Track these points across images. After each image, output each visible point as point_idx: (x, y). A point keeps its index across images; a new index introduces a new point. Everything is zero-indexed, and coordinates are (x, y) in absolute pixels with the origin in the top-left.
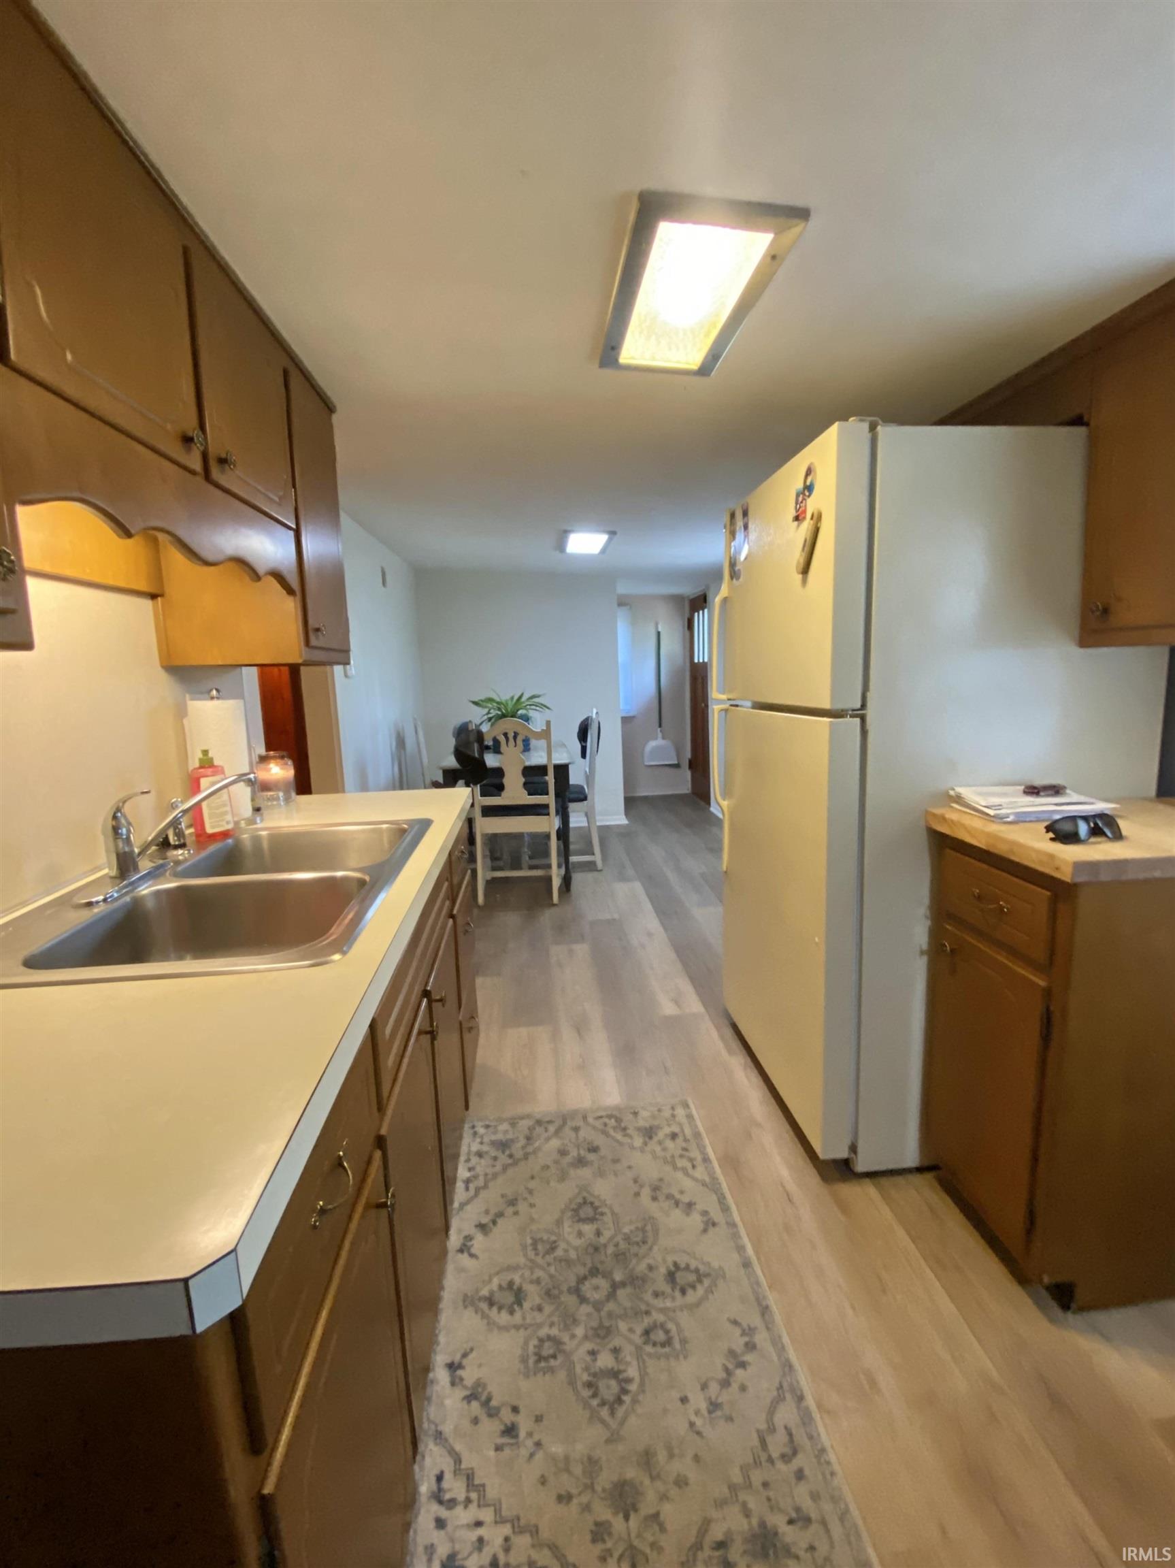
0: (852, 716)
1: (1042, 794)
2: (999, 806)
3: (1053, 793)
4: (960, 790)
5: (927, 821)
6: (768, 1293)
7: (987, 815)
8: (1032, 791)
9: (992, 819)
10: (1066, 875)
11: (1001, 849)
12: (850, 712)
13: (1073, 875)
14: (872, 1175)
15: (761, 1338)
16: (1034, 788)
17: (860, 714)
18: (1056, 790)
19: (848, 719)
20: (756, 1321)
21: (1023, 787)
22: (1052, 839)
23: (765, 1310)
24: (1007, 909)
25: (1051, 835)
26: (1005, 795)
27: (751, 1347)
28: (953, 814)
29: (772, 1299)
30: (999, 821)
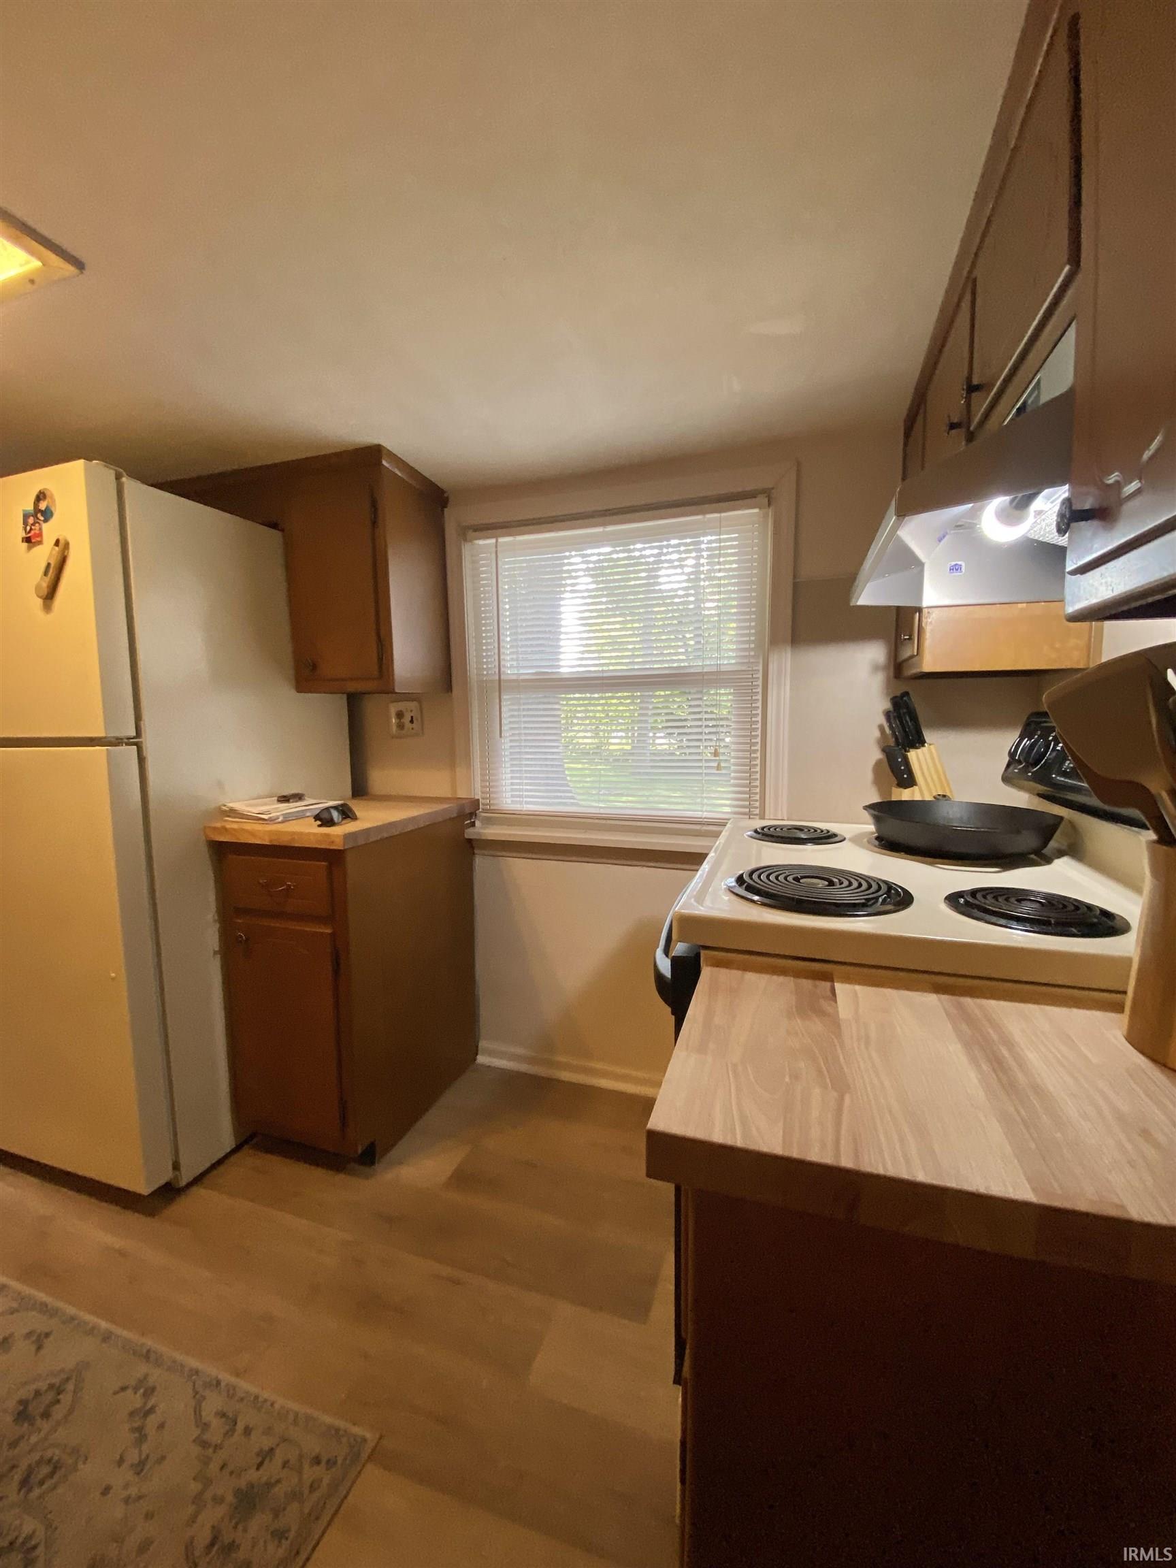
0: (127, 744)
1: (291, 801)
2: (268, 812)
3: (298, 799)
4: (231, 805)
5: (206, 836)
6: (143, 1340)
7: (264, 819)
8: (284, 799)
9: (268, 822)
10: (338, 845)
11: (284, 841)
12: (126, 741)
13: (344, 845)
14: (197, 1180)
15: (156, 1375)
16: (284, 797)
17: (136, 741)
18: (299, 797)
19: (124, 748)
20: (142, 1369)
21: (276, 798)
22: (319, 826)
23: (147, 1356)
24: (294, 886)
25: (319, 823)
26: (266, 804)
27: (150, 1392)
28: (232, 824)
29: (149, 1342)
30: (272, 822)
